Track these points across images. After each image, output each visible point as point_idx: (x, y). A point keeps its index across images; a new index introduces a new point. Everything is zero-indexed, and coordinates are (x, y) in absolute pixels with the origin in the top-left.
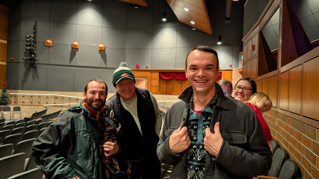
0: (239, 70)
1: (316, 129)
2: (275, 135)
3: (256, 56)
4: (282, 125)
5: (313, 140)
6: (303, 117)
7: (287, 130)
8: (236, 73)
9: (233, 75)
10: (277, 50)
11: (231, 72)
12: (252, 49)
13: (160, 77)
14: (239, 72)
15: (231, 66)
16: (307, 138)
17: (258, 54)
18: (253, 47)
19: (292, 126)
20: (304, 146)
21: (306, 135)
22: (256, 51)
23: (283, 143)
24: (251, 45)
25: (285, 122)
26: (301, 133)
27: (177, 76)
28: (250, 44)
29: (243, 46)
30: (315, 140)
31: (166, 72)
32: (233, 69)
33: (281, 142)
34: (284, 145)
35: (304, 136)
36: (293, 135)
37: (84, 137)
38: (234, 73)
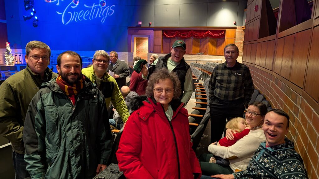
0: (243, 28)
1: (298, 95)
2: (268, 96)
3: (258, 17)
4: (274, 87)
5: (295, 104)
6: (290, 83)
7: (278, 93)
8: (240, 31)
9: (237, 33)
10: (278, 8)
11: (234, 30)
12: (255, 10)
13: (163, 35)
14: (243, 30)
15: (235, 24)
16: (291, 101)
17: (260, 16)
18: (257, 7)
19: (281, 89)
20: (288, 108)
21: (291, 99)
22: (259, 12)
23: (274, 103)
24: (255, 6)
25: (277, 85)
26: (287, 96)
27: (180, 34)
28: (254, 4)
29: (248, 5)
30: (296, 104)
31: (169, 30)
32: (237, 27)
33: (273, 102)
34: (274, 105)
35: (289, 99)
36: (281, 97)
37: (49, 112)
38: (238, 31)
